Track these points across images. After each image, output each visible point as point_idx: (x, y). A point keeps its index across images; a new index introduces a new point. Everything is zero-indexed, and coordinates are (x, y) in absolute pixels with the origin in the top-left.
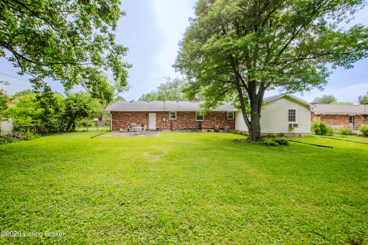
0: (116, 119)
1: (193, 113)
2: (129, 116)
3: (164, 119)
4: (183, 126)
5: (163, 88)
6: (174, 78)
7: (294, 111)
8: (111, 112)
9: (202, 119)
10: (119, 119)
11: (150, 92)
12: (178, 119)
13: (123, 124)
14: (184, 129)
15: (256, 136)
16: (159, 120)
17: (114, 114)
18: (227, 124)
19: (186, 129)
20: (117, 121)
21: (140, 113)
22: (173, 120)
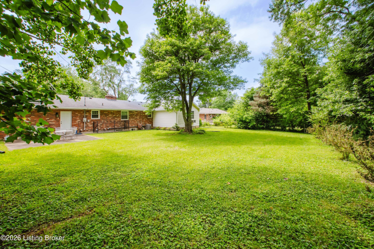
1: (119, 112)
4: (108, 127)
9: (127, 118)
12: (101, 119)
14: (109, 129)
16: (76, 120)
18: (147, 122)
22: (96, 120)
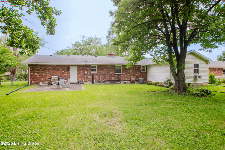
0: (34, 72)
1: (113, 66)
2: (49, 70)
3: (86, 73)
4: (103, 79)
5: (77, 45)
6: (88, 37)
7: (198, 65)
8: (29, 65)
9: (120, 72)
10: (38, 73)
11: (64, 49)
12: (98, 72)
13: (43, 78)
14: (105, 81)
15: (182, 87)
16: (80, 73)
17: (33, 67)
18: (141, 76)
19: (107, 81)
20: (36, 74)
21: (61, 66)
22: (94, 73)
